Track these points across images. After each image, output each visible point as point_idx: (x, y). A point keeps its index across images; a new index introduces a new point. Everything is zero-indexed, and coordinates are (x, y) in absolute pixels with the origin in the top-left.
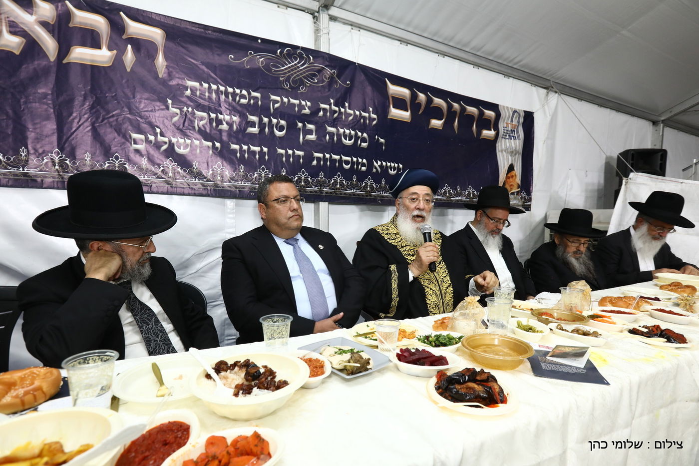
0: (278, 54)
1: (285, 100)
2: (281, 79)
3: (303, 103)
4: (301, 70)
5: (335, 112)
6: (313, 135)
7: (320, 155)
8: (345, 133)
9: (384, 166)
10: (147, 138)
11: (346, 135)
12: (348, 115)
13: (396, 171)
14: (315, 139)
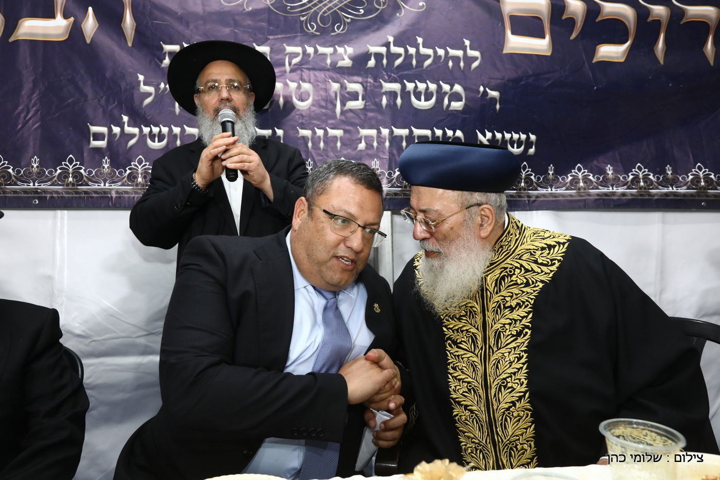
1: (310, 50)
5: (398, 55)
6: (358, 99)
7: (373, 132)
8: (419, 90)
9: (498, 140)
10: (110, 130)
11: (420, 93)
12: (421, 58)
13: (522, 148)
14: (362, 107)
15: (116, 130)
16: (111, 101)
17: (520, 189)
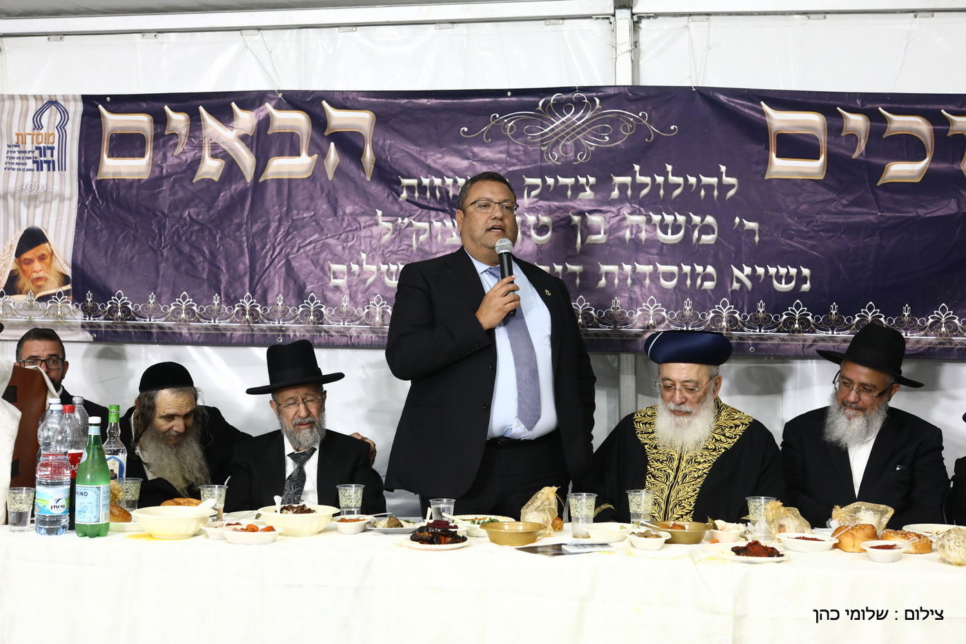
0: (540, 108)
1: (550, 181)
2: (543, 149)
3: (582, 180)
4: (579, 126)
5: (644, 185)
6: (600, 234)
7: (613, 268)
8: (665, 222)
9: (760, 276)
10: (349, 269)
11: (667, 226)
12: (670, 187)
13: (793, 283)
14: (604, 241)
15: (355, 268)
16: (351, 236)
17: (793, 332)
